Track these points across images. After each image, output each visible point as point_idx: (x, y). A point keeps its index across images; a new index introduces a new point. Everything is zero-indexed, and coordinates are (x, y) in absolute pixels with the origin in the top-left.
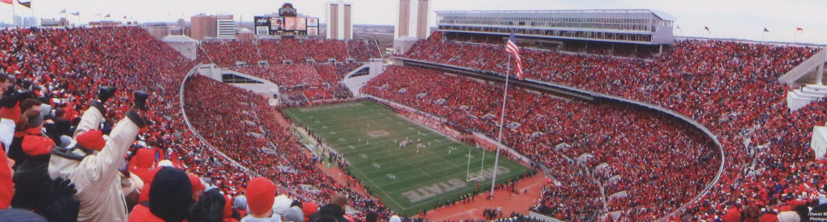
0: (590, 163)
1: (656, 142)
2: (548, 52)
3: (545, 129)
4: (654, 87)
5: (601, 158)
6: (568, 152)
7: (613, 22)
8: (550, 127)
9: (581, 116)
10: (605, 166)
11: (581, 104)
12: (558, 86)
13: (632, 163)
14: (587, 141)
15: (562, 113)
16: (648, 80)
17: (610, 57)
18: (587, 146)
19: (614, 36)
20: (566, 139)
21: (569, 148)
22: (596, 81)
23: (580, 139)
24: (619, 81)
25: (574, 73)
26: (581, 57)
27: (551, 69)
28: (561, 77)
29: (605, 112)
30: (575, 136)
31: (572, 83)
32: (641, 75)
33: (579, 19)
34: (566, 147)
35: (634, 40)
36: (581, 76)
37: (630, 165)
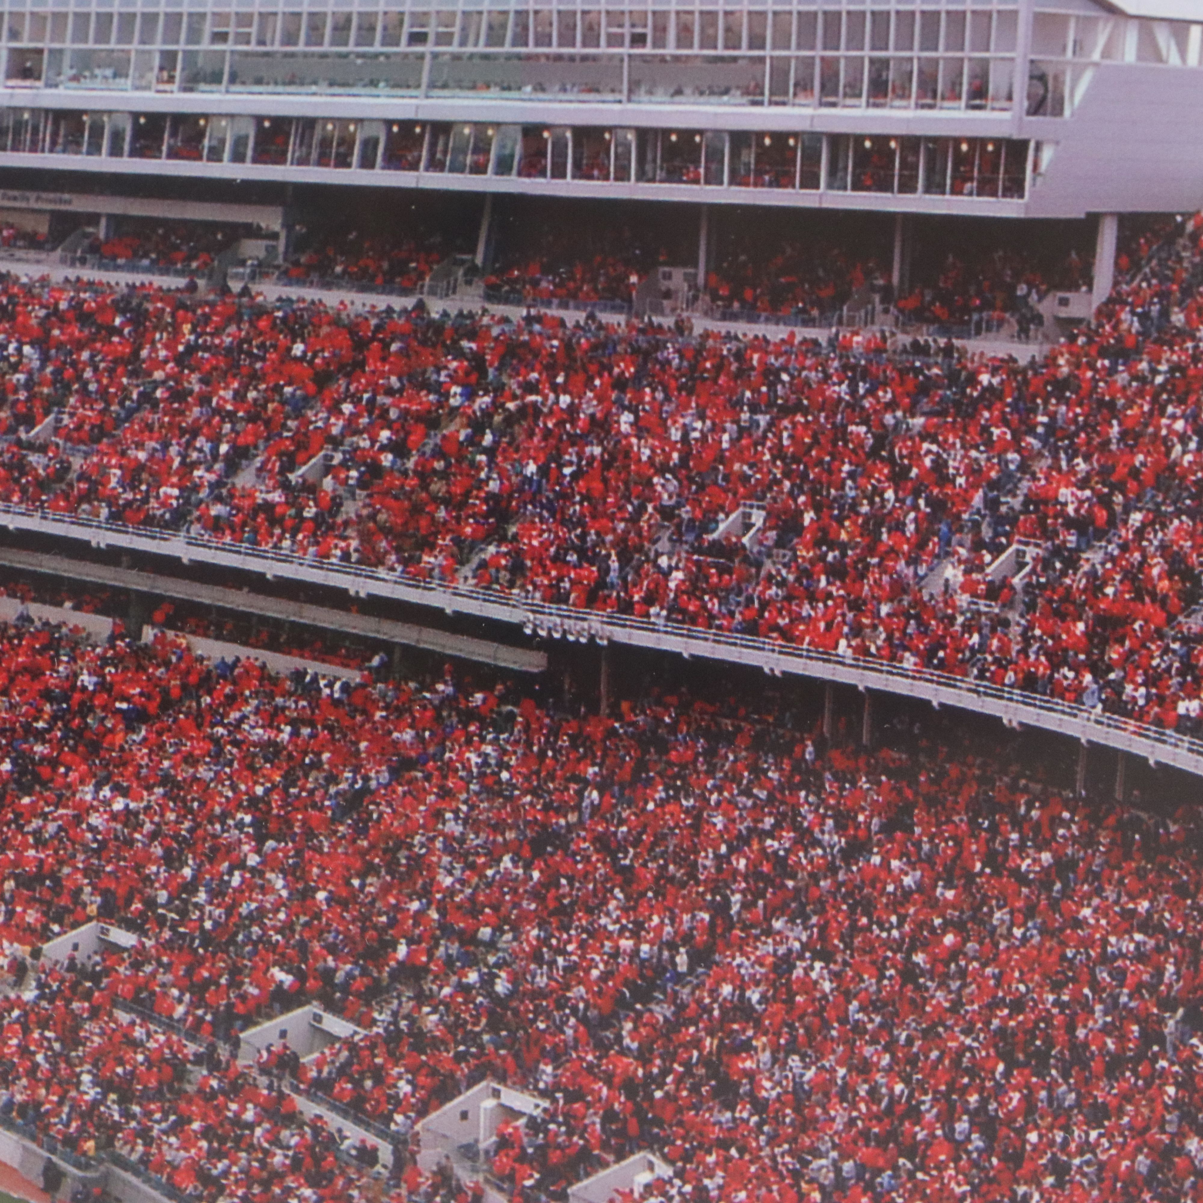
0: (522, 1158)
1: (1057, 987)
2: (164, 294)
3: (151, 903)
4: (1046, 563)
5: (609, 1116)
6: (343, 1071)
7: (709, 42)
8: (191, 887)
9: (445, 794)
10: (644, 1178)
11: (447, 701)
12: (254, 565)
13: (863, 1152)
14: (501, 987)
15: (290, 780)
16: (992, 504)
17: (681, 328)
18: (493, 1027)
19: (715, 156)
20: (328, 974)
21: (349, 1044)
22: (565, 521)
23: (441, 979)
24: (758, 518)
25: (387, 459)
26: (437, 327)
27: (194, 432)
28: (277, 497)
29: (641, 765)
30: (402, 950)
31: (366, 537)
32: (939, 465)
33: (420, 18)
34: (330, 1038)
35: (884, 186)
36: (438, 487)
37: (848, 1166)
